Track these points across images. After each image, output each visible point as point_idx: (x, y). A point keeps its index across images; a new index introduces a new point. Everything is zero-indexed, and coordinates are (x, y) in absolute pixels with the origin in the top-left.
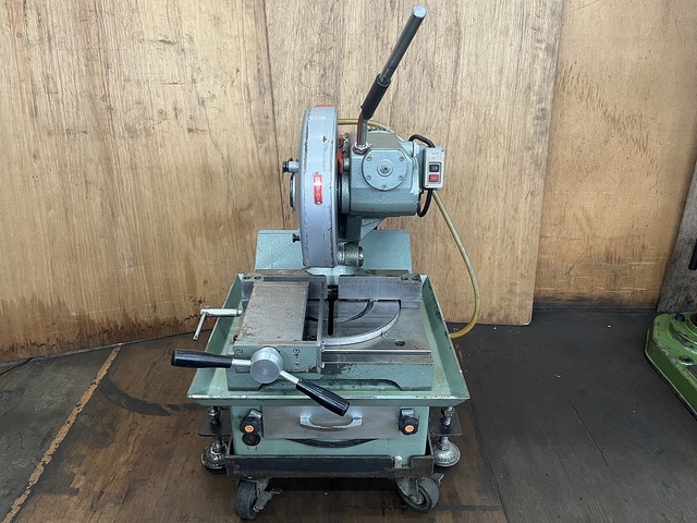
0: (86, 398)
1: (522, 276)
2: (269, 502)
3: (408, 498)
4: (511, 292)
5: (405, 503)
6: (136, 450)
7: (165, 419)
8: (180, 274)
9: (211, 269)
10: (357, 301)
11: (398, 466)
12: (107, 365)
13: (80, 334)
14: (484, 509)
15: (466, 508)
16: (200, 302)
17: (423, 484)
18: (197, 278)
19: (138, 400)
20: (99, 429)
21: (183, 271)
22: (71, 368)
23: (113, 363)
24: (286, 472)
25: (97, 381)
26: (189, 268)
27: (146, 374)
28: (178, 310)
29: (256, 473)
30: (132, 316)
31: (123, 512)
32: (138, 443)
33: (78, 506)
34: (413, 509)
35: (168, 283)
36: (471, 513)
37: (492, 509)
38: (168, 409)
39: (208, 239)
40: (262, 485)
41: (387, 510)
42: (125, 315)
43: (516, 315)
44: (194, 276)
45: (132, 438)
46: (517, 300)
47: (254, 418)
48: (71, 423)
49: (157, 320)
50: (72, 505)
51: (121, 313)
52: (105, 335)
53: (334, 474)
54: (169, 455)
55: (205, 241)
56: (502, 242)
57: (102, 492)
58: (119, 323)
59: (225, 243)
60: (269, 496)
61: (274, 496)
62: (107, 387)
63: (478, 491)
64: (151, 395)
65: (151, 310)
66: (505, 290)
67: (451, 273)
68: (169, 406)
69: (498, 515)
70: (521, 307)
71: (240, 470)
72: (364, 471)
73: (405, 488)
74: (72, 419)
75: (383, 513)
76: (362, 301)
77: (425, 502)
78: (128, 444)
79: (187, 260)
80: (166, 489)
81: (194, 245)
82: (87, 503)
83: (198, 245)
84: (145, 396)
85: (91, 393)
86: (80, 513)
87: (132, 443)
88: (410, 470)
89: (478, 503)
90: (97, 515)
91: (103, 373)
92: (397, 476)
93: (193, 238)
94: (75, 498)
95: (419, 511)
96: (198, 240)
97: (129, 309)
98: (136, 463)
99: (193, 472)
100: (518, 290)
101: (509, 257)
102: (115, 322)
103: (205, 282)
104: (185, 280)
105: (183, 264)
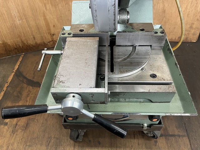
0: (10, 79)
1: (197, 20)
4: (191, 27)
8: (42, 23)
9: (56, 20)
10: (126, 46)
12: (18, 63)
13: (6, 50)
14: (179, 136)
15: (171, 136)
16: (53, 35)
18: (50, 24)
19: (30, 80)
20: (15, 94)
21: (43, 21)
22: (4, 65)
23: (21, 62)
25: (14, 71)
26: (45, 19)
27: (34, 67)
28: (44, 39)
29: (77, 128)
30: (25, 42)
31: (25, 134)
33: (7, 131)
35: (38, 27)
36: (173, 139)
37: (183, 136)
39: (52, 5)
41: (136, 136)
42: (22, 42)
43: (191, 38)
44: (49, 24)
45: (28, 98)
46: (193, 31)
48: (5, 90)
49: (36, 43)
50: (5, 130)
51: (20, 41)
52: (16, 50)
55: (51, 6)
56: (192, 3)
57: (17, 124)
58: (21, 45)
59: (60, 7)
62: (19, 74)
63: (176, 127)
64: (36, 77)
65: (33, 39)
66: (188, 26)
67: (165, 19)
69: (186, 139)
70: (194, 34)
74: (5, 89)
75: (134, 137)
76: (129, 46)
78: (27, 101)
79: (44, 16)
81: (46, 8)
82: (11, 129)
83: (48, 8)
84: (33, 78)
85: (12, 77)
86: (8, 134)
88: (150, 129)
89: (176, 133)
90: (15, 135)
91: (17, 67)
93: (45, 5)
94: (6, 127)
96: (47, 6)
97: (23, 39)
100: (194, 26)
101: (193, 11)
102: (19, 45)
103: (54, 26)
104: (45, 25)
105: (42, 18)
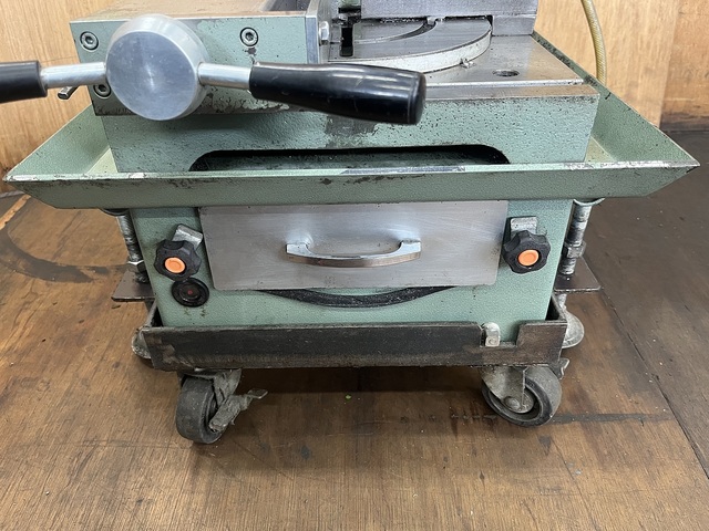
2: (242, 414)
3: (504, 403)
5: (494, 412)
6: (27, 332)
7: (83, 287)
11: (492, 342)
12: (8, 217)
15: (608, 417)
17: (535, 378)
23: (17, 214)
24: (267, 359)
27: (64, 226)
29: (209, 360)
32: (32, 324)
34: (510, 422)
36: (618, 428)
37: (656, 419)
38: (90, 274)
40: (226, 384)
41: (460, 424)
45: (24, 316)
47: (183, 243)
53: (362, 361)
54: (80, 340)
60: (245, 402)
61: (253, 404)
62: (3, 246)
63: (624, 389)
64: (66, 254)
68: (94, 268)
69: (670, 429)
71: (176, 355)
72: (423, 353)
73: (498, 385)
75: (455, 430)
77: (535, 409)
78: (16, 324)
80: (68, 393)
84: (57, 255)
87: (23, 322)
88: (516, 350)
92: (487, 361)
95: (522, 425)
98: (24, 353)
99: (117, 365)
100: (640, 94)
